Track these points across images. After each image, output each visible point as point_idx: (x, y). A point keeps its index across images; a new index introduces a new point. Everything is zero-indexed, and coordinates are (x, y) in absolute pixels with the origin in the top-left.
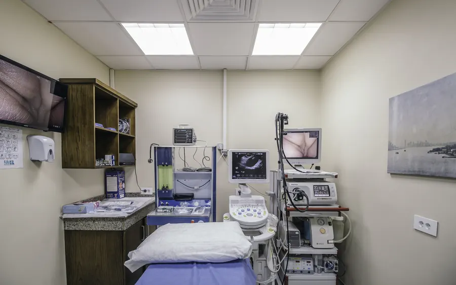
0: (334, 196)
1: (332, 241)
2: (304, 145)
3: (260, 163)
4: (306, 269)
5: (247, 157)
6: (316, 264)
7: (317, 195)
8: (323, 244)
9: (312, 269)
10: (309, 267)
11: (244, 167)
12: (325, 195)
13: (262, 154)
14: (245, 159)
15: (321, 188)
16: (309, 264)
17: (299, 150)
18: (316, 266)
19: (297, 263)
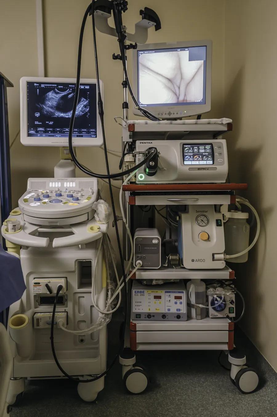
0: (222, 164)
1: (222, 256)
2: (179, 77)
3: (85, 106)
4: (173, 310)
5: (57, 93)
6: (193, 300)
7: (189, 163)
8: (203, 261)
9: (183, 309)
10: (179, 306)
11: (53, 114)
12: (204, 162)
13: (87, 87)
14: (53, 98)
15: (199, 149)
16: (178, 301)
17: (169, 88)
18: (193, 306)
19: (158, 301)
